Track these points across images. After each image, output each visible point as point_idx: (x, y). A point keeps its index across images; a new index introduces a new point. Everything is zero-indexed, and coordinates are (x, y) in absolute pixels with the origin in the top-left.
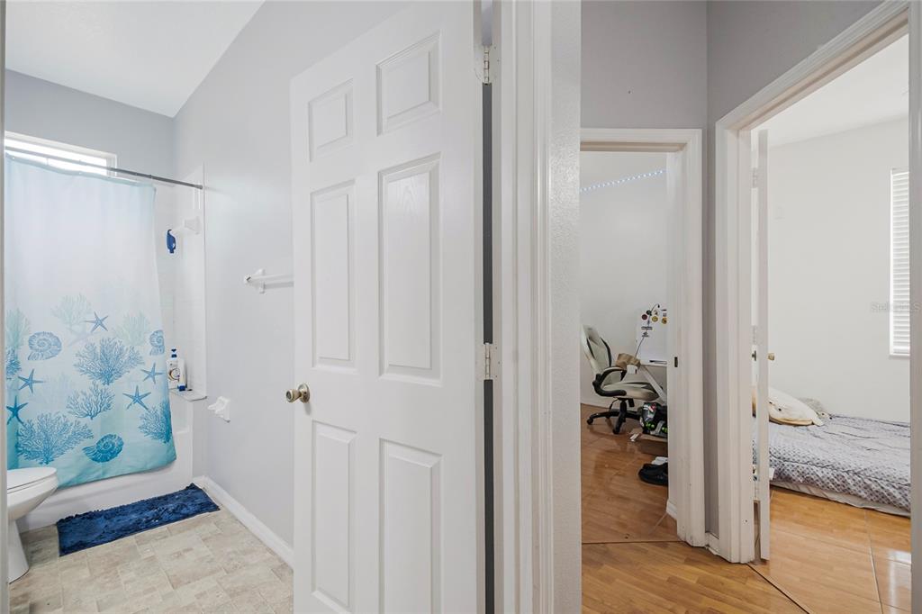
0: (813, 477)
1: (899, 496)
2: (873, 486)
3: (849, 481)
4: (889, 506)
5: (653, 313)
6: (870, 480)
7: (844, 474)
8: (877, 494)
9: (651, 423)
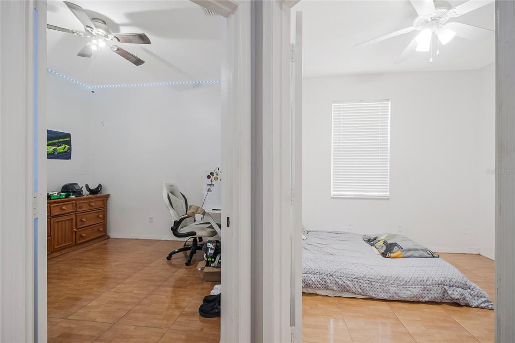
0: (310, 282)
1: (352, 286)
2: (340, 282)
3: (328, 281)
4: (347, 293)
5: (215, 174)
6: (338, 278)
7: (326, 277)
8: (342, 286)
9: (212, 257)
